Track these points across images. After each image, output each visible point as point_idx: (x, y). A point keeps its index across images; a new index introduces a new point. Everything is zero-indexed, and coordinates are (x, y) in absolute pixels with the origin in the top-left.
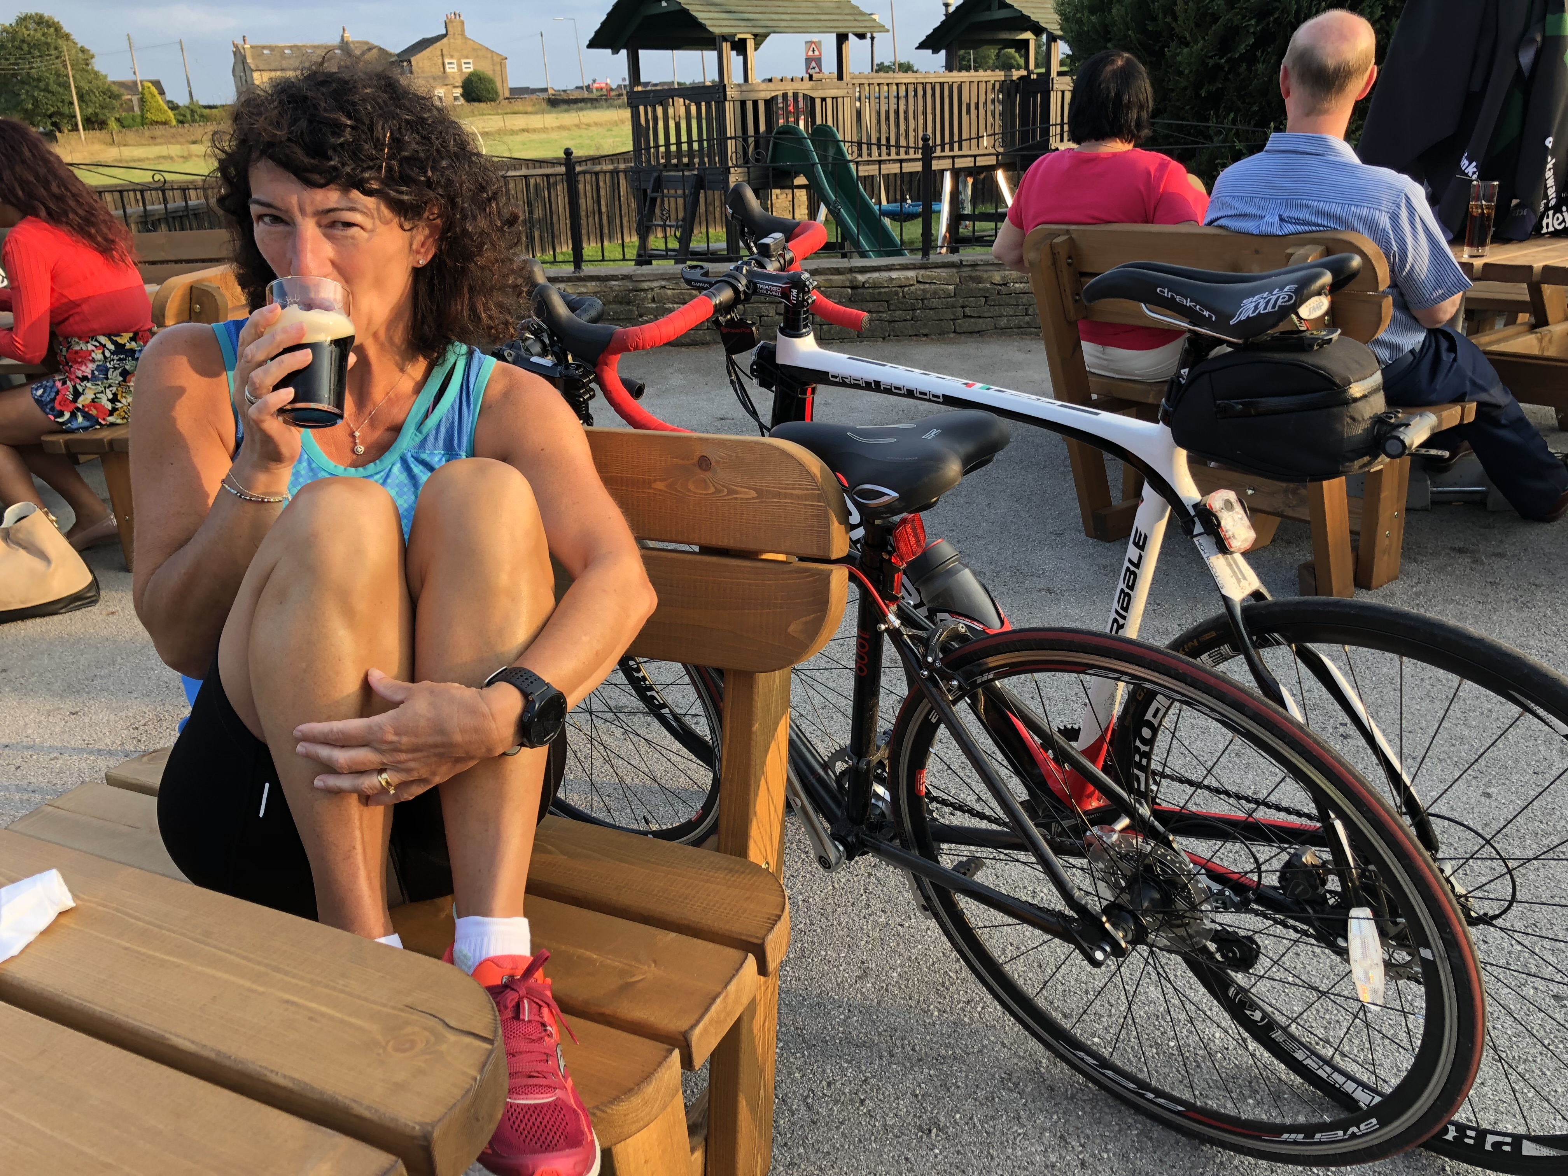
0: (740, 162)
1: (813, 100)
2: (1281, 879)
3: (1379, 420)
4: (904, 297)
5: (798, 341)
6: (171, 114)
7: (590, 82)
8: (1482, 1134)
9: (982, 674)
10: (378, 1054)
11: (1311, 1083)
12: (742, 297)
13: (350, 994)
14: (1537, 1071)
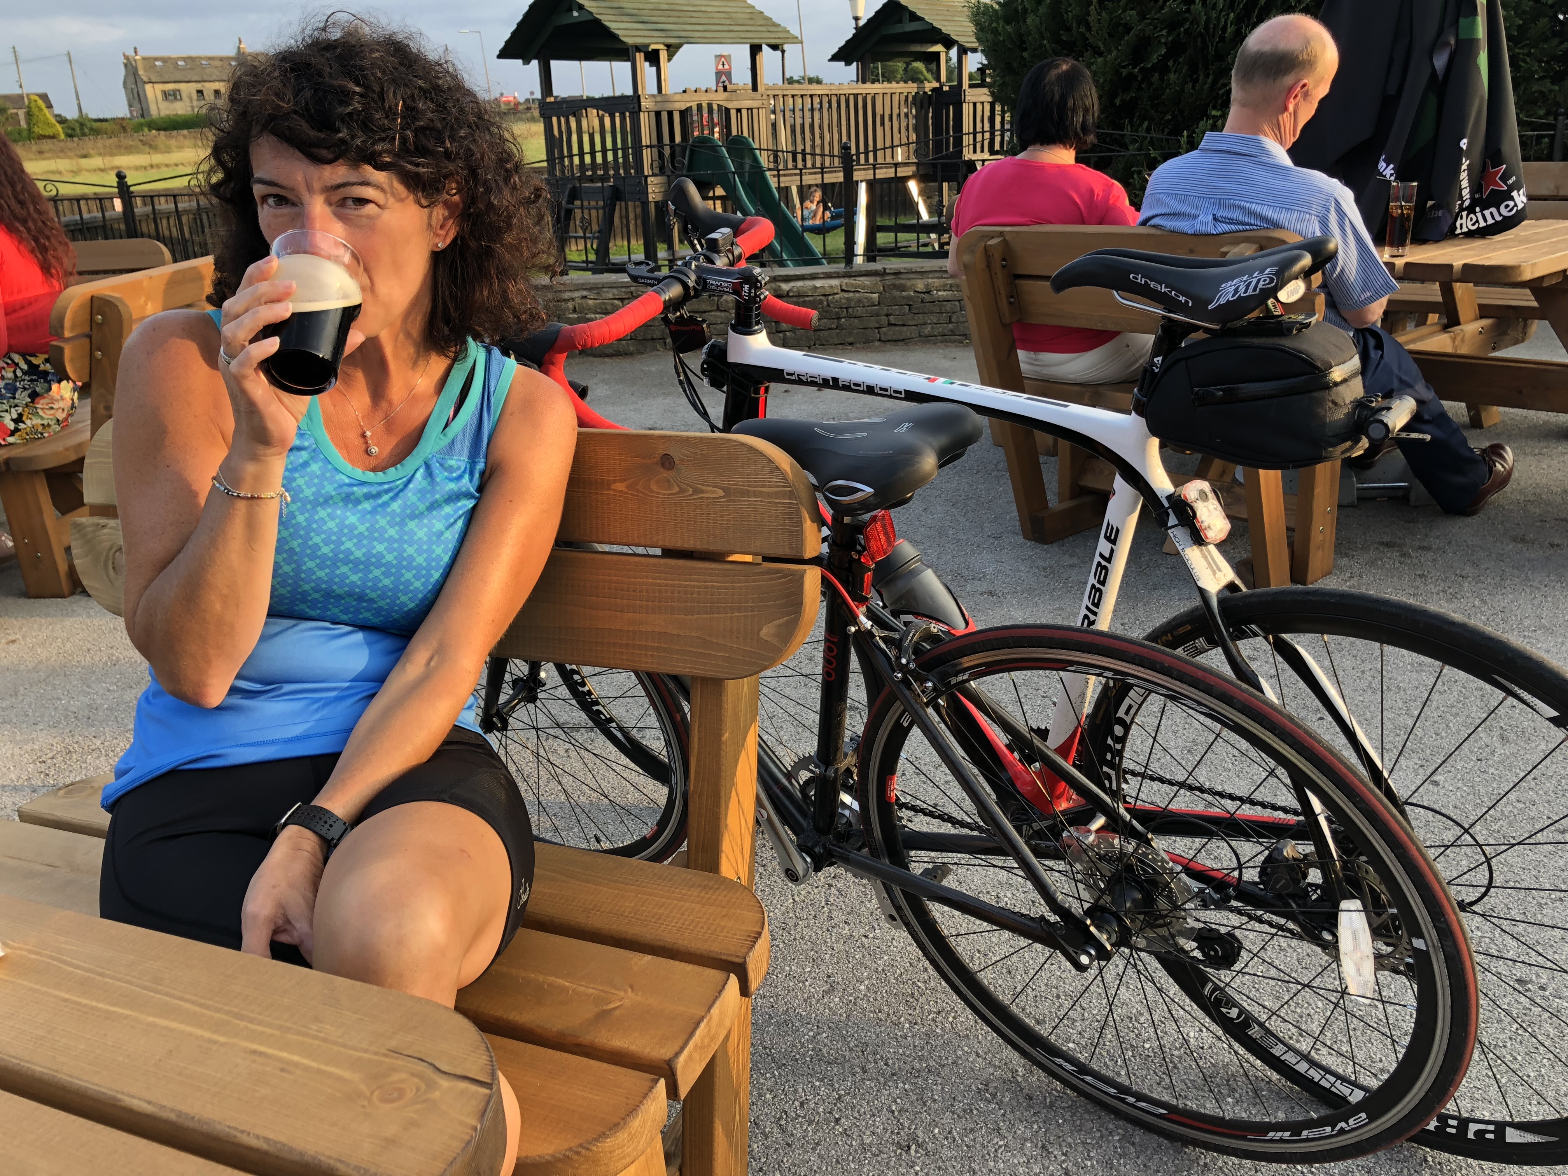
0: (657, 171)
1: (728, 110)
2: (1261, 874)
3: (1359, 404)
4: (829, 305)
5: (750, 338)
6: (59, 128)
7: (498, 95)
8: (1464, 1123)
9: (956, 675)
10: (363, 1107)
11: (1288, 1078)
12: (692, 293)
13: (324, 1040)
14: (1508, 1056)
